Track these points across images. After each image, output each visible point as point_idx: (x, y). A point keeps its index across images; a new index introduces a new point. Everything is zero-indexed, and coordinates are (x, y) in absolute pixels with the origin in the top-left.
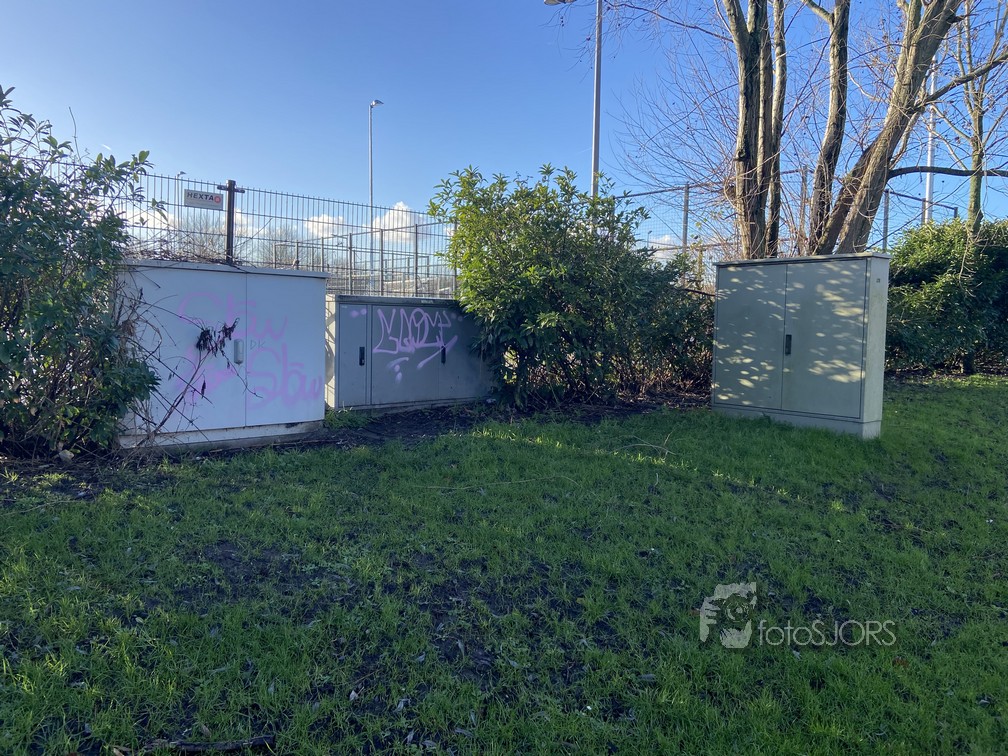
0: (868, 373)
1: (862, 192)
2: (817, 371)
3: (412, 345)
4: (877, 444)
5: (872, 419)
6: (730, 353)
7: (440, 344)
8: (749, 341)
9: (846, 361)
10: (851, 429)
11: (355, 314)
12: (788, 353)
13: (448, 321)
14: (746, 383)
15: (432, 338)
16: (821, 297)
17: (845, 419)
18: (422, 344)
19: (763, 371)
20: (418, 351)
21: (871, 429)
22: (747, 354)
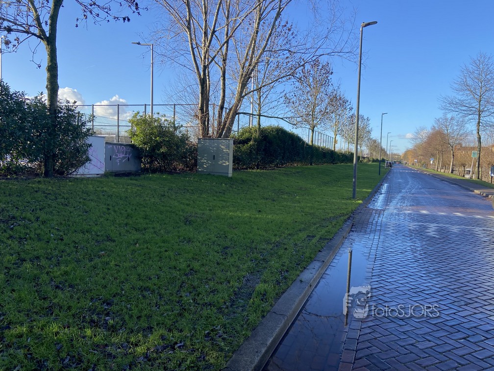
0: (229, 163)
1: (229, 120)
2: (220, 163)
3: (122, 156)
4: (231, 178)
5: (230, 173)
6: (202, 159)
7: (128, 156)
8: (206, 157)
9: (225, 161)
10: (226, 175)
11: (109, 147)
12: (214, 159)
13: (129, 149)
14: (205, 166)
15: (126, 154)
16: (221, 147)
17: (225, 173)
18: (124, 156)
19: (209, 163)
20: (123, 157)
21: (230, 175)
22: (205, 159)
